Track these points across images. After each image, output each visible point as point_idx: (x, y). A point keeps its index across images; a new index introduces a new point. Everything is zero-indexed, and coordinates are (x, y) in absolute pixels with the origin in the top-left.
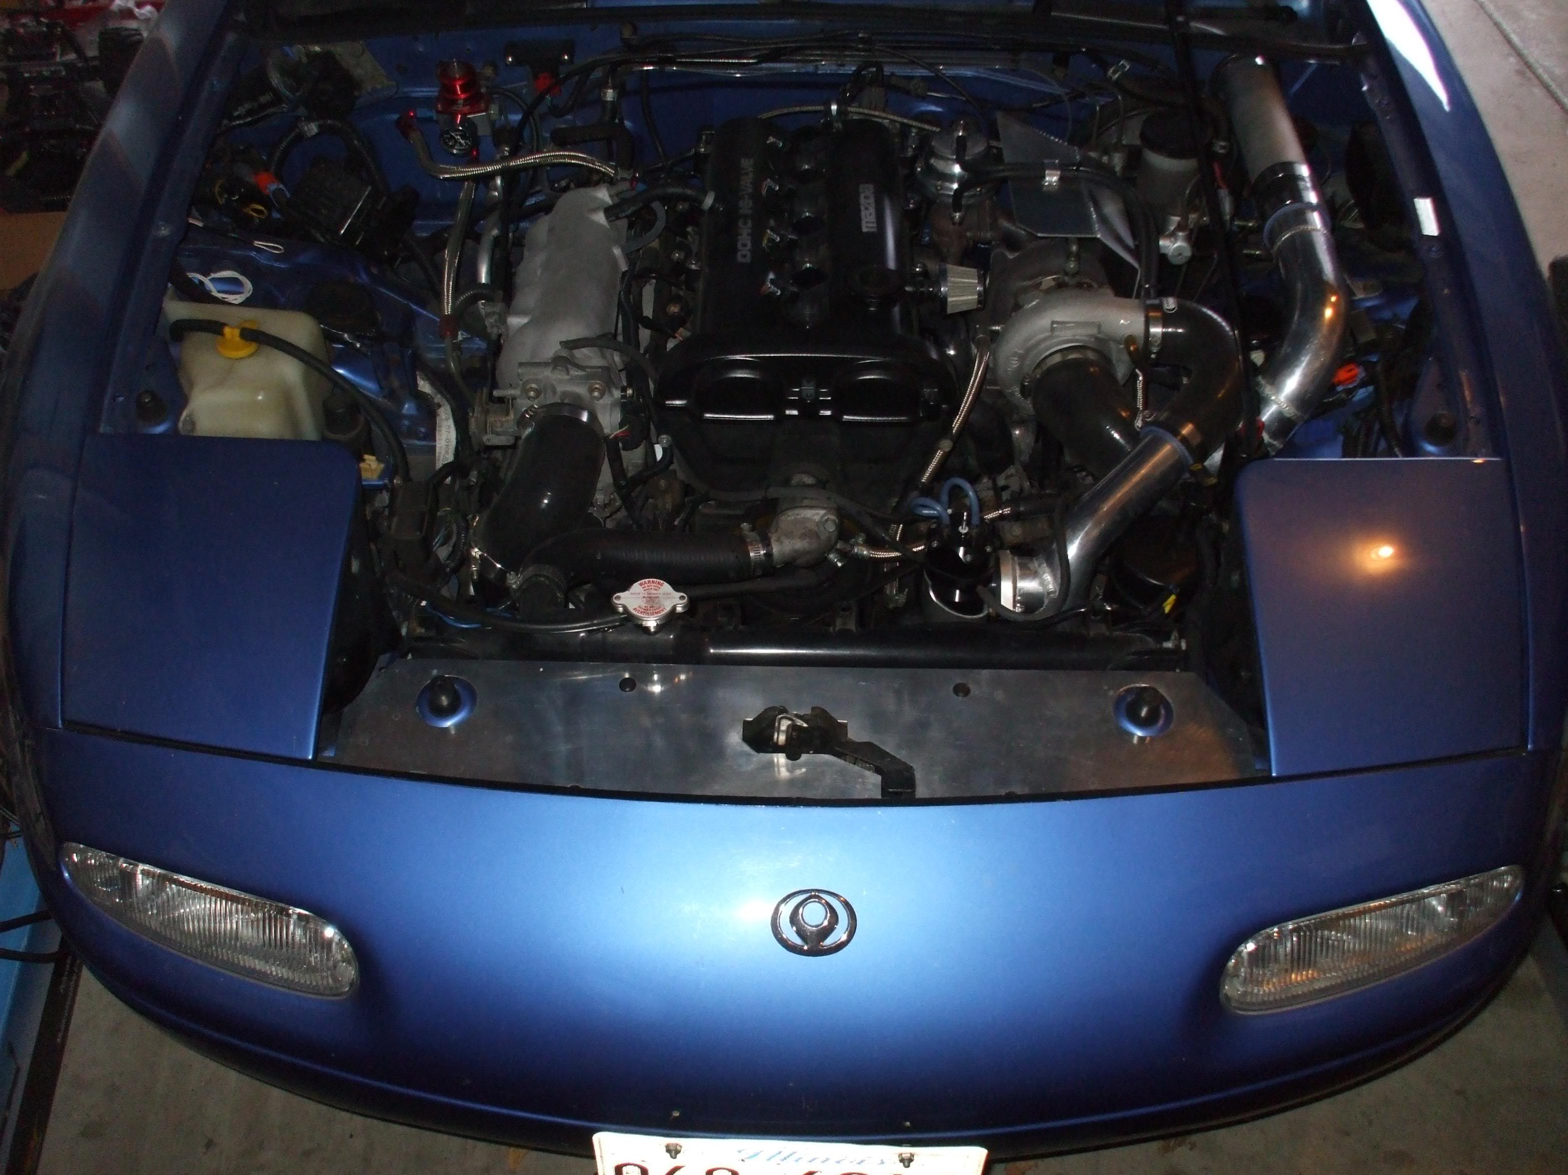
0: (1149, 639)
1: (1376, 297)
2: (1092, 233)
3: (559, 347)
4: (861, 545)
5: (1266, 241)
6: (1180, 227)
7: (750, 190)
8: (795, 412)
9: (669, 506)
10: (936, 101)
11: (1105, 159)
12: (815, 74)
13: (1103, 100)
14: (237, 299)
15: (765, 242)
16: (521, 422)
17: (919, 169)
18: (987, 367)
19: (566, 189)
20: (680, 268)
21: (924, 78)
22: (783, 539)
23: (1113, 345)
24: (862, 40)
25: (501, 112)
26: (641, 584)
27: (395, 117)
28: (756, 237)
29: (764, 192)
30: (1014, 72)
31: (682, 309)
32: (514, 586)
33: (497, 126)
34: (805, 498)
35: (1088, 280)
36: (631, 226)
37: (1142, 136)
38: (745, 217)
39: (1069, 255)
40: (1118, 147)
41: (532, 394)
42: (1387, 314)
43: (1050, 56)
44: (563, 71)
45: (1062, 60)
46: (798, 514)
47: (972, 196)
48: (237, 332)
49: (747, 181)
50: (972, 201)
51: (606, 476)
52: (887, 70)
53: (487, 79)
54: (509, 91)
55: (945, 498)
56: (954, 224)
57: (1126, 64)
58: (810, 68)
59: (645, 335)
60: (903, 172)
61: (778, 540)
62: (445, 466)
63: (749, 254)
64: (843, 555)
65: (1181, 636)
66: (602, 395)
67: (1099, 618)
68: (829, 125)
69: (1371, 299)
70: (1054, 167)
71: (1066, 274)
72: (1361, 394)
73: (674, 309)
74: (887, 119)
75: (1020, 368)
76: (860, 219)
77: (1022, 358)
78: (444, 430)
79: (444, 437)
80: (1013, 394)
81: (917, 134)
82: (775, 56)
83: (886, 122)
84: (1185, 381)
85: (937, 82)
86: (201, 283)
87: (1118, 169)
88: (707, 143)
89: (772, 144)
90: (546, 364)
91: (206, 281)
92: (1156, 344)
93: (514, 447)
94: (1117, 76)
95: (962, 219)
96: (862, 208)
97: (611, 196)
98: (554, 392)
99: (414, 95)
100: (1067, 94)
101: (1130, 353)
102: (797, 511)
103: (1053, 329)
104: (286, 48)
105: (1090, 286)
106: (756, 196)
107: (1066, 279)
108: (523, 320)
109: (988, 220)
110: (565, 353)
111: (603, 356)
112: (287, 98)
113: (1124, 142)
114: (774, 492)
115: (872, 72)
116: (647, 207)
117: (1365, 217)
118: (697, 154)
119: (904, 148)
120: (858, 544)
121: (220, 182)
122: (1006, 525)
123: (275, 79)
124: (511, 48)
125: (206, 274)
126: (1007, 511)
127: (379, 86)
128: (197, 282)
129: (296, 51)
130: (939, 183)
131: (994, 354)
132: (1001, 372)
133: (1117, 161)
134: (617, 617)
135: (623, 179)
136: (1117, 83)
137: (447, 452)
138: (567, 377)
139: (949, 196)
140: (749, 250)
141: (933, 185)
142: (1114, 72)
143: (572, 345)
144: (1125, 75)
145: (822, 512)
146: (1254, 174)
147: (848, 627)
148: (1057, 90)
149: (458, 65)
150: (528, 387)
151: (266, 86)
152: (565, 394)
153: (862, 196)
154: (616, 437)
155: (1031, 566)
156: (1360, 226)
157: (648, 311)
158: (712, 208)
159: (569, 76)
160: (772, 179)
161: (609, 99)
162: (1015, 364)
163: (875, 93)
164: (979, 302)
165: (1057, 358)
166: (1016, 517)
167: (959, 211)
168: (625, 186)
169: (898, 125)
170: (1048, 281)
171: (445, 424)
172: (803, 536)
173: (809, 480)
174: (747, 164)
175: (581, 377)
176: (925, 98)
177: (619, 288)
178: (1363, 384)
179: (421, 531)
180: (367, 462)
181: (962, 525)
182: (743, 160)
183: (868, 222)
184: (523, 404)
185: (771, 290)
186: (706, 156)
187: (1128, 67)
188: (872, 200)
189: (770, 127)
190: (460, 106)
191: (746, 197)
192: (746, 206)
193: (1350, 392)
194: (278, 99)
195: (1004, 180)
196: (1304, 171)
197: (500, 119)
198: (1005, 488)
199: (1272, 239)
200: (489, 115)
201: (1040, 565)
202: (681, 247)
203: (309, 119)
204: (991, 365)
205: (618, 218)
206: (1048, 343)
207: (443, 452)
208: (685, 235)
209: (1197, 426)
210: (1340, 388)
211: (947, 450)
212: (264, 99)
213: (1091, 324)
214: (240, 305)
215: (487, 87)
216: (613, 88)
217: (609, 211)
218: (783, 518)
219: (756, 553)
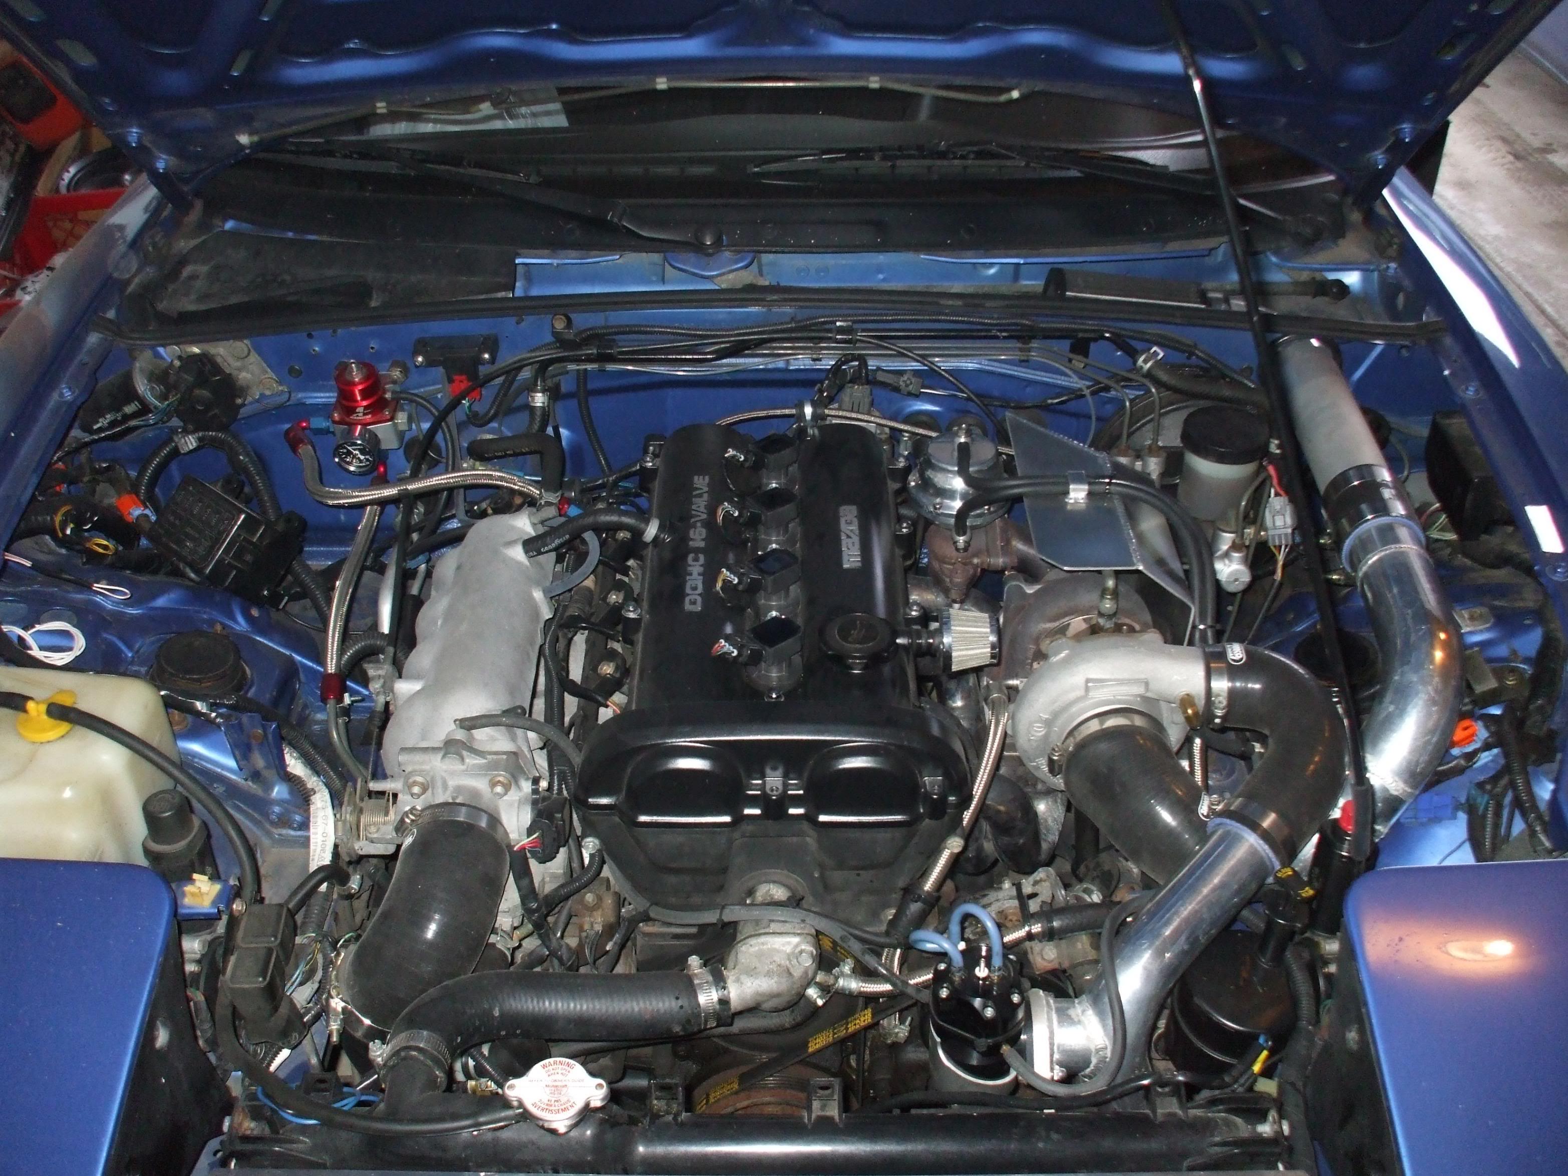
0: (1239, 1121)
1: (1488, 630)
2: (1133, 565)
3: (453, 727)
4: (848, 976)
5: (1345, 564)
6: (1235, 547)
7: (704, 516)
8: (757, 811)
9: (598, 928)
10: (932, 399)
11: (1138, 465)
12: (786, 370)
13: (1132, 393)
14: (61, 659)
15: (719, 585)
16: (400, 828)
17: (913, 484)
18: (1005, 735)
19: (483, 515)
20: (615, 614)
21: (916, 373)
22: (744, 978)
23: (1163, 705)
24: (841, 330)
25: (410, 419)
26: (544, 1067)
27: (287, 426)
28: (710, 576)
29: (720, 519)
30: (1024, 363)
31: (617, 668)
32: (379, 1059)
33: (407, 437)
34: (773, 921)
35: (1127, 621)
36: (560, 559)
37: (1185, 437)
38: (697, 551)
39: (1104, 591)
40: (1153, 450)
41: (416, 790)
42: (1502, 651)
43: (1066, 344)
44: (483, 370)
45: (1081, 347)
46: (763, 944)
47: (979, 516)
48: (43, 708)
49: (700, 505)
50: (979, 522)
51: (511, 896)
52: (872, 364)
53: (394, 382)
54: (422, 398)
55: (955, 928)
56: (957, 550)
57: (1159, 351)
58: (780, 364)
59: (571, 704)
60: (893, 486)
61: (738, 980)
62: (321, 869)
63: (699, 599)
64: (825, 989)
65: (1282, 1117)
66: (507, 788)
67: (1167, 1089)
68: (802, 431)
69: (1481, 631)
70: (1079, 480)
71: (1101, 614)
72: (1485, 758)
73: (607, 669)
74: (871, 422)
75: (1046, 737)
76: (839, 552)
77: (1048, 723)
78: (320, 821)
79: (320, 830)
80: (1038, 768)
81: (910, 438)
82: (737, 350)
83: (872, 427)
84: (1258, 748)
85: (931, 376)
86: (21, 639)
87: (1154, 476)
88: (655, 455)
89: (733, 457)
90: (434, 749)
91: (26, 635)
92: (1222, 706)
93: (394, 857)
94: (1149, 365)
95: (968, 544)
96: (843, 537)
97: (534, 525)
98: (445, 786)
99: (309, 401)
100: (1088, 387)
101: (1188, 719)
102: (762, 939)
103: (1087, 689)
104: (161, 350)
105: (1132, 630)
106: (710, 524)
107: (1101, 621)
108: (416, 686)
109: (999, 543)
110: (460, 735)
111: (513, 739)
112: (156, 407)
113: (1160, 444)
114: (731, 914)
115: (853, 367)
116: (577, 536)
117: (1456, 523)
118: (643, 469)
119: (894, 455)
120: (842, 974)
121: (64, 509)
122: (1036, 946)
123: (142, 386)
124: (421, 346)
125: (26, 628)
126: (1037, 928)
127: (268, 393)
128: (15, 640)
129: (169, 353)
130: (938, 500)
131: (1012, 717)
132: (1022, 741)
133: (1154, 466)
134: (510, 1113)
135: (548, 504)
136: (1149, 375)
137: (323, 850)
138: (463, 767)
139: (950, 516)
140: (700, 595)
141: (929, 503)
142: (1146, 362)
143: (469, 724)
144: (1158, 363)
145: (795, 940)
146: (1323, 483)
147: (829, 1113)
148: (1076, 383)
149: (357, 367)
150: (411, 780)
151: (131, 394)
152: (459, 789)
153: (842, 521)
154: (523, 849)
155: (1071, 1012)
156: (1452, 536)
157: (576, 673)
158: (656, 538)
159: (490, 378)
160: (731, 502)
161: (539, 405)
162: (1039, 731)
163: (858, 392)
164: (993, 656)
165: (1094, 726)
166: (1050, 935)
167: (964, 534)
168: (552, 512)
169: (887, 430)
170: (1078, 623)
171: (321, 814)
172: (769, 974)
173: (779, 893)
174: (701, 482)
175: (480, 767)
176: (918, 396)
177: (539, 641)
178: (1487, 747)
179: (264, 978)
180: (198, 884)
181: (978, 964)
182: (696, 478)
183: (851, 558)
184: (406, 802)
185: (725, 650)
186: (654, 472)
187: (1161, 354)
188: (855, 527)
189: (730, 435)
190: (359, 414)
191: (699, 524)
192: (698, 537)
193: (1470, 757)
194: (145, 409)
195: (1019, 499)
196: (1385, 475)
197: (410, 429)
198: (1033, 896)
199: (1355, 563)
200: (395, 425)
201: (1083, 1011)
202: (620, 586)
203: (186, 432)
204: (1009, 732)
205: (540, 553)
206: (1081, 705)
207: (319, 849)
208: (625, 571)
209: (1281, 814)
210: (1456, 751)
211: (957, 850)
212: (129, 409)
213: (1137, 681)
214: (66, 668)
215: (393, 392)
216: (543, 391)
217: (532, 545)
218: (744, 948)
219: (708, 998)
